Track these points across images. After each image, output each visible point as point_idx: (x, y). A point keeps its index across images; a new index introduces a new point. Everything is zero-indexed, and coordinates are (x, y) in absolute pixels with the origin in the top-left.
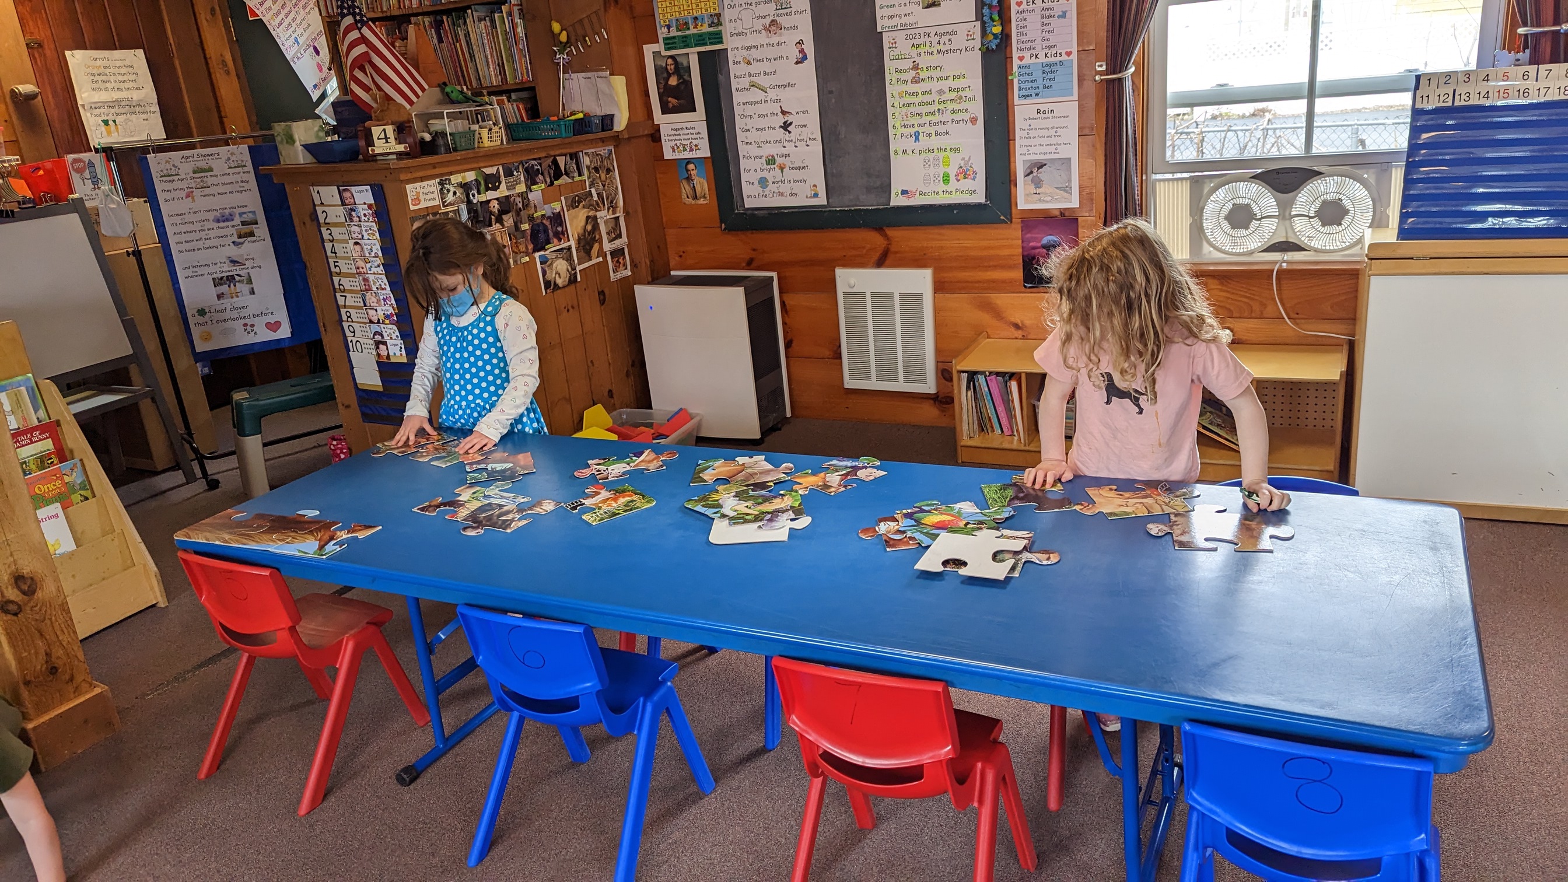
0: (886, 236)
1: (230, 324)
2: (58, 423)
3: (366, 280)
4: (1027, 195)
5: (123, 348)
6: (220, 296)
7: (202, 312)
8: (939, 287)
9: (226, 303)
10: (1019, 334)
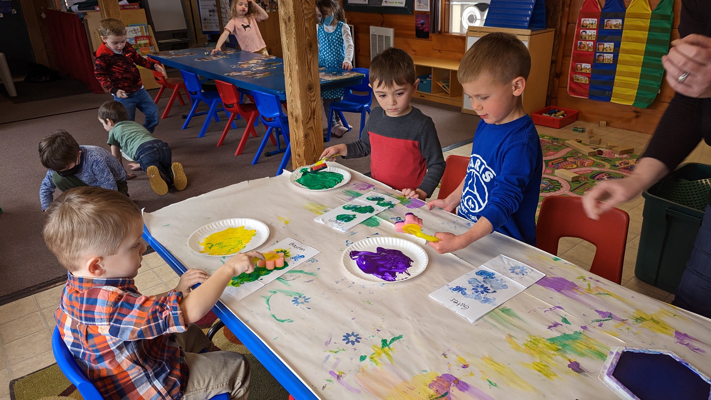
0: (383, 16)
1: (212, 24)
2: (151, 37)
3: (226, 10)
4: (417, 6)
5: (184, 27)
6: (210, 15)
7: (205, 19)
8: (396, 35)
9: (212, 18)
10: (414, 53)
